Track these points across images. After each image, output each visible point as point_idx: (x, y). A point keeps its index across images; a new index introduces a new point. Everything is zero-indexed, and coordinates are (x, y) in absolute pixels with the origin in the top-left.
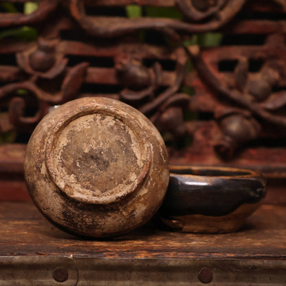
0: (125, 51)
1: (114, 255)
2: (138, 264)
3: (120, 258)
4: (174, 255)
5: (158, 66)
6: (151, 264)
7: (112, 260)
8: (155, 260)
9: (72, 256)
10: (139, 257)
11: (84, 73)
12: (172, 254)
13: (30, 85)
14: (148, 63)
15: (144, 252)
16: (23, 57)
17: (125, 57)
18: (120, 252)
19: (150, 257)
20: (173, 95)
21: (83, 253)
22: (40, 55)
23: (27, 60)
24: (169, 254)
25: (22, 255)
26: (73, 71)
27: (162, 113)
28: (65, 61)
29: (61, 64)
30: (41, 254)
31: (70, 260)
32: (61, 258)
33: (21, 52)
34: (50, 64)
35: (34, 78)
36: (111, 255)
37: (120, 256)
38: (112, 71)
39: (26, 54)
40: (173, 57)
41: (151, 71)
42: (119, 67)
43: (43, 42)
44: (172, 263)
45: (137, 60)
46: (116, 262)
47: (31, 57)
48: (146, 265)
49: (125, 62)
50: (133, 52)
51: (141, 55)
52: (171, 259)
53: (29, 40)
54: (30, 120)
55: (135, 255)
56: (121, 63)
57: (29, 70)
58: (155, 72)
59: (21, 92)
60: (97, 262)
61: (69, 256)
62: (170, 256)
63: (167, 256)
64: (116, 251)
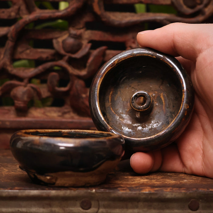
0: (134, 38)
1: (126, 190)
2: (144, 196)
3: (130, 192)
6: (153, 197)
7: (124, 193)
8: (156, 194)
9: (94, 190)
10: (144, 192)
11: (104, 54)
12: (169, 189)
13: (63, 63)
15: (148, 187)
16: (58, 42)
17: (134, 42)
18: (130, 187)
19: (153, 192)
21: (103, 189)
22: (71, 41)
23: (61, 44)
24: (167, 189)
26: (95, 52)
28: (89, 45)
29: (86, 47)
31: (93, 194)
32: (86, 192)
33: (56, 38)
34: (77, 48)
35: (66, 58)
36: (124, 190)
37: (130, 190)
39: (60, 40)
43: (73, 31)
44: (169, 196)
46: (127, 195)
47: (64, 42)
48: (150, 197)
49: (134, 46)
52: (168, 193)
53: (62, 29)
54: (63, 89)
55: (142, 190)
56: (131, 47)
57: (62, 52)
59: (56, 68)
60: (113, 195)
61: (92, 190)
62: (167, 191)
63: (165, 190)
64: (127, 187)
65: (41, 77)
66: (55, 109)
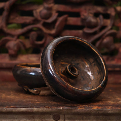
0: (85, 9)
1: (82, 108)
2: (94, 112)
3: (85, 109)
4: (111, 108)
5: (101, 17)
6: (100, 112)
7: (81, 110)
8: (102, 110)
9: (62, 108)
10: (94, 109)
11: (66, 20)
12: (110, 107)
13: (39, 25)
14: (96, 15)
15: (96, 106)
16: (36, 12)
17: (86, 12)
18: (85, 106)
19: (99, 109)
20: (109, 30)
21: (67, 107)
22: (45, 11)
23: (38, 14)
24: (108, 107)
25: (38, 107)
26: (61, 19)
27: (103, 39)
28: (57, 14)
29: (55, 16)
30: (47, 107)
31: (61, 110)
32: (56, 109)
33: (35, 10)
34: (49, 16)
35: (42, 22)
36: (81, 108)
37: (85, 108)
38: (79, 19)
39: (38, 11)
40: (109, 12)
41: (98, 19)
42: (82, 17)
43: (46, 5)
44: (110, 112)
45: (91, 13)
46: (83, 111)
47: (40, 12)
48: (98, 112)
49: (85, 14)
50: (89, 10)
51: (93, 11)
52: (109, 110)
54: (40, 43)
55: (92, 108)
56: (83, 15)
57: (39, 18)
58: (100, 19)
59: (35, 29)
60: (74, 111)
61: (60, 108)
62: (109, 108)
63: (107, 108)
64: (83, 106)
65: (26, 35)
66: (34, 55)
